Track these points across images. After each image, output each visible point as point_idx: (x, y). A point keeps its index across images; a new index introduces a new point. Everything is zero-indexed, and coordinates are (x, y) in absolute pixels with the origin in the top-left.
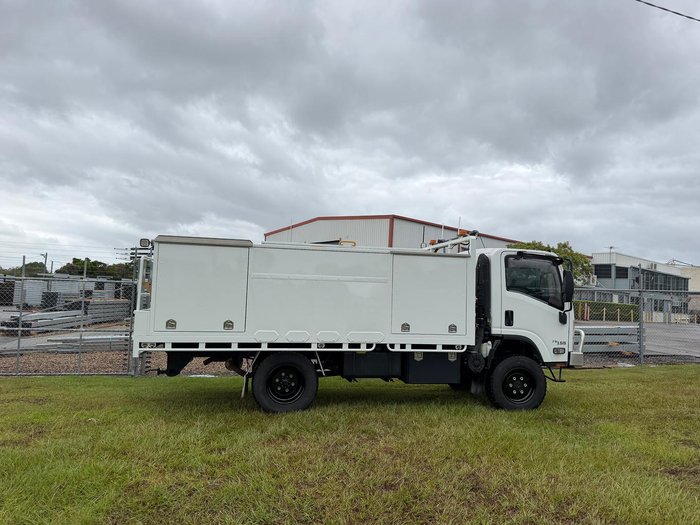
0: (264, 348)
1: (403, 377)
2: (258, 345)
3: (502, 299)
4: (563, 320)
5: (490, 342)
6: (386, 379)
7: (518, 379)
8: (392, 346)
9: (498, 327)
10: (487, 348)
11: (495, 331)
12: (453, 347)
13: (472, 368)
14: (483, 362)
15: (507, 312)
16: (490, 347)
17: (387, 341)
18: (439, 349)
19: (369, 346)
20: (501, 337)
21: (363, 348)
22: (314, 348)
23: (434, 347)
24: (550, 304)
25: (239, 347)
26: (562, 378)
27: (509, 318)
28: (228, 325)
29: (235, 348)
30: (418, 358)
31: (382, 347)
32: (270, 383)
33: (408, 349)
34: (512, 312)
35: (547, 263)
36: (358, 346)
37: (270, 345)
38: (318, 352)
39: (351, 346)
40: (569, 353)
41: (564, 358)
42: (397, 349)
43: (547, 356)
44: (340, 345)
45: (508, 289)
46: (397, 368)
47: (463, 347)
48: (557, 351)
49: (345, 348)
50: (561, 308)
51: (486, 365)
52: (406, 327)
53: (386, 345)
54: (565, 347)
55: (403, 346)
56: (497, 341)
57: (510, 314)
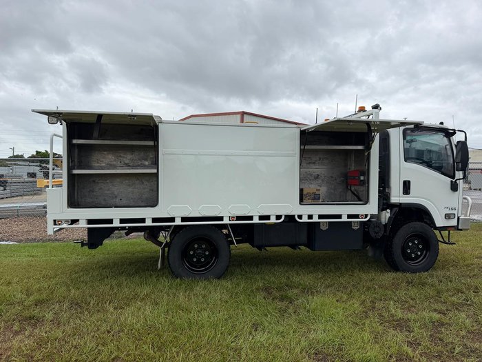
0: (178, 222)
1: (310, 245)
2: (172, 220)
3: (401, 169)
4: (454, 187)
5: (388, 210)
6: (293, 246)
7: (414, 243)
8: (300, 217)
9: (397, 197)
10: (386, 215)
11: (394, 199)
13: (373, 235)
14: (383, 229)
15: (404, 182)
16: (388, 215)
17: (295, 212)
18: (344, 219)
19: (278, 217)
20: (400, 205)
21: (273, 220)
22: (226, 221)
23: (340, 217)
24: (443, 174)
25: (153, 222)
26: (451, 241)
27: (407, 187)
29: (149, 223)
30: (324, 228)
31: (290, 218)
32: (184, 254)
33: (315, 219)
34: (409, 182)
35: (440, 135)
36: (268, 218)
37: (184, 219)
38: (230, 224)
39: (261, 218)
40: (458, 218)
41: (453, 223)
42: (305, 219)
43: (440, 221)
44: (251, 218)
45: (406, 160)
46: (303, 237)
47: (366, 216)
48: (448, 217)
49: (256, 220)
50: (453, 177)
51: (385, 231)
53: (294, 216)
54: (455, 212)
55: (310, 217)
56: (395, 209)
57: (407, 183)
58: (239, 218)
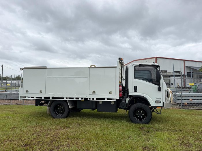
3: (133, 82)
4: (159, 89)
5: (128, 98)
7: (142, 113)
8: (90, 99)
9: (131, 92)
11: (130, 94)
12: (111, 99)
14: (126, 105)
15: (134, 87)
16: (129, 100)
17: (88, 97)
18: (106, 100)
19: (82, 98)
21: (80, 99)
22: (65, 99)
23: (104, 99)
24: (154, 83)
25: (44, 98)
27: (136, 89)
28: (41, 92)
30: (101, 103)
33: (95, 100)
34: (137, 87)
35: (153, 68)
36: (78, 98)
39: (76, 98)
40: (163, 103)
41: (161, 105)
42: (91, 100)
43: (153, 104)
44: (73, 98)
45: (135, 78)
46: (94, 106)
47: (115, 99)
48: (157, 102)
50: (159, 85)
52: (94, 92)
53: (87, 98)
54: (161, 100)
55: (93, 99)
56: (132, 98)
57: (135, 87)
58: (70, 98)
